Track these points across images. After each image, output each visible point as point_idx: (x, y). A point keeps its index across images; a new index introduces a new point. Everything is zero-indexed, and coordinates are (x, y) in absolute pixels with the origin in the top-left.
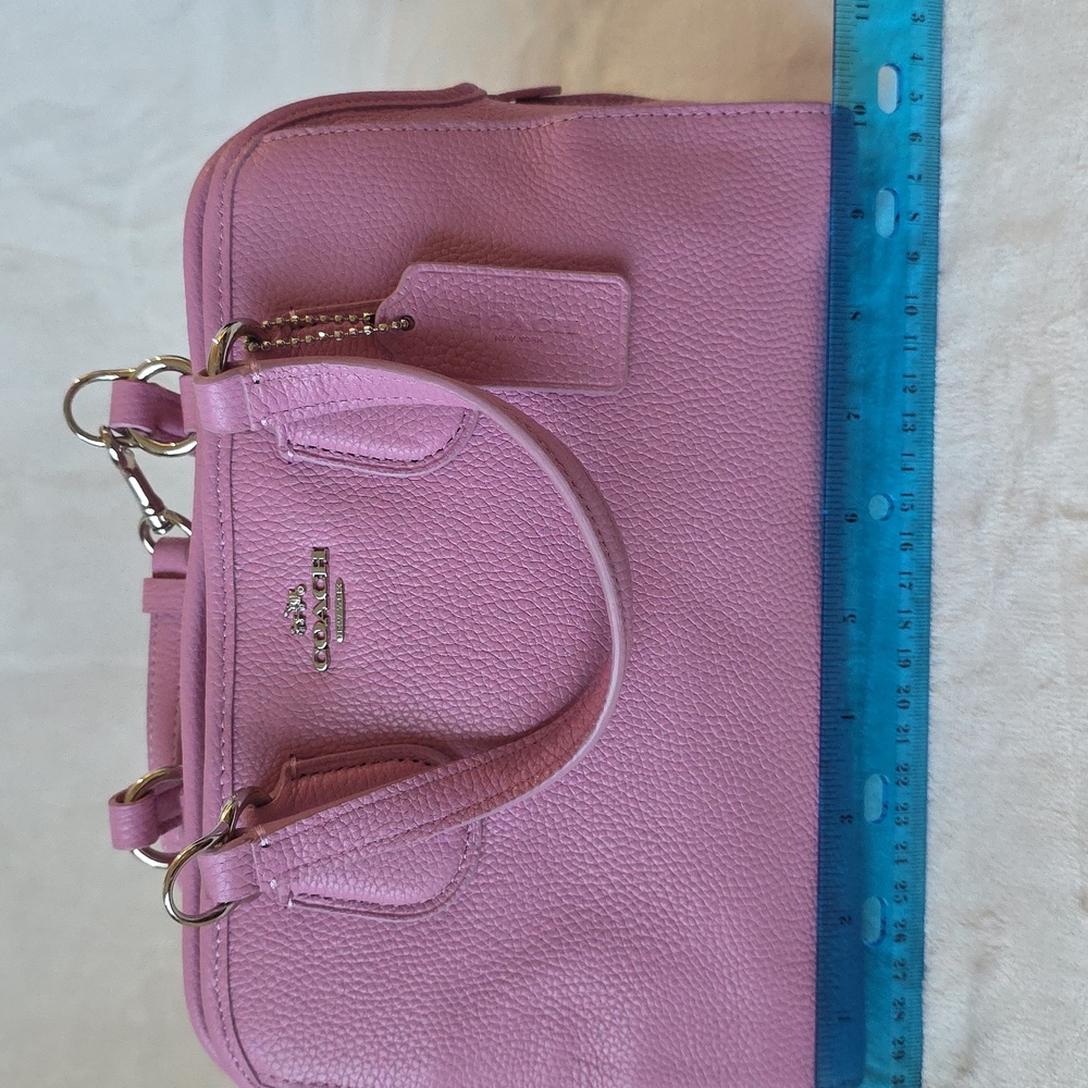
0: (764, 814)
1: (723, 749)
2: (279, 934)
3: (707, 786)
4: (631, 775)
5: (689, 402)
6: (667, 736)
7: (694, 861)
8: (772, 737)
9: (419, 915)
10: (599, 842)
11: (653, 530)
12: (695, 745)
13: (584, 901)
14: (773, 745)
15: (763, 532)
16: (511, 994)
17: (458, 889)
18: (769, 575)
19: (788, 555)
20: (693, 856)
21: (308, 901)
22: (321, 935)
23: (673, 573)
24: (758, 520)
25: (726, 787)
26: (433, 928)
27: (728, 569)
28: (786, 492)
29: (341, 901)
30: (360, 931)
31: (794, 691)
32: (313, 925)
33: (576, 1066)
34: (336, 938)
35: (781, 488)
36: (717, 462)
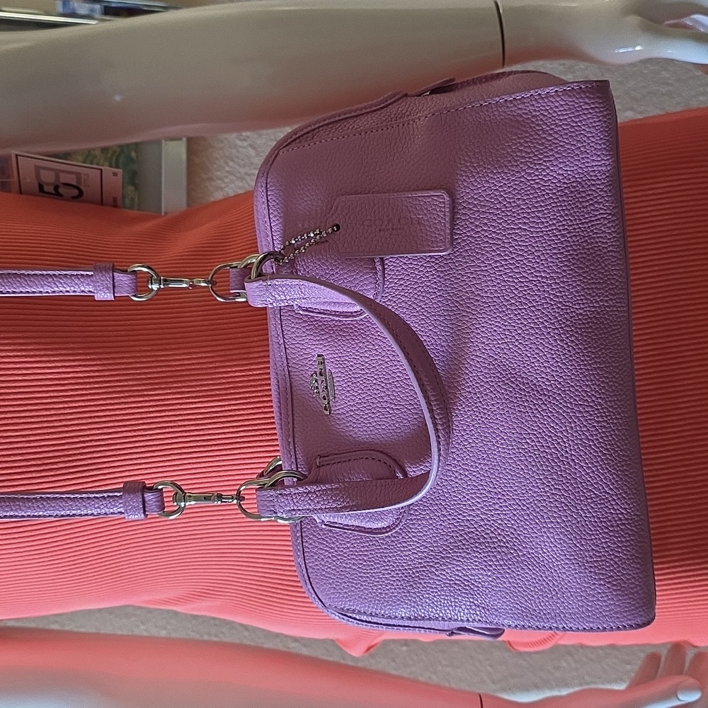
0: (564, 483)
1: (535, 450)
2: (323, 539)
3: (528, 470)
4: (485, 465)
5: (496, 267)
6: (502, 444)
7: (525, 508)
8: (565, 443)
9: (384, 533)
10: (473, 498)
11: (482, 337)
12: (518, 448)
13: (469, 528)
14: (566, 447)
15: (549, 333)
16: (437, 573)
17: (401, 521)
18: (554, 356)
19: (567, 344)
20: (524, 505)
21: (332, 525)
22: (341, 540)
23: (496, 359)
24: (545, 327)
25: (539, 469)
26: (393, 539)
27: (529, 355)
28: (562, 309)
29: (347, 525)
30: (358, 539)
31: (577, 417)
32: (337, 536)
33: (478, 609)
34: (348, 542)
35: (559, 308)
36: (516, 297)
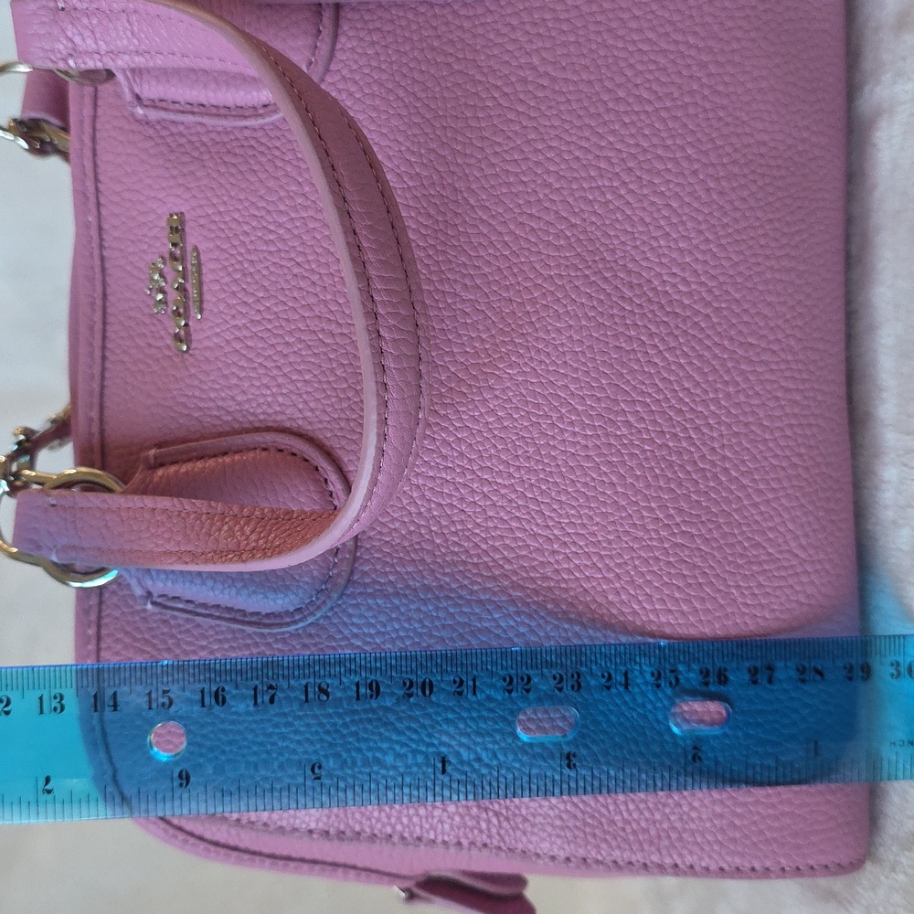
0: (702, 522)
1: (643, 441)
2: (146, 641)
3: (624, 486)
4: (529, 470)
5: (592, 14)
6: (572, 423)
7: (611, 576)
8: (711, 428)
9: (288, 624)
10: (495, 549)
11: (548, 172)
12: (607, 435)
13: (480, 619)
14: (712, 438)
15: (695, 173)
16: (398, 725)
17: (329, 597)
18: (703, 227)
19: (731, 202)
20: (610, 569)
21: (170, 604)
22: (189, 643)
23: (574, 226)
24: (688, 158)
25: (648, 486)
26: (306, 641)
27: (648, 220)
28: (728, 124)
29: (204, 605)
30: (227, 640)
31: (742, 373)
32: (180, 632)
33: (484, 815)
34: (203, 648)
35: (720, 119)
36: (630, 86)
